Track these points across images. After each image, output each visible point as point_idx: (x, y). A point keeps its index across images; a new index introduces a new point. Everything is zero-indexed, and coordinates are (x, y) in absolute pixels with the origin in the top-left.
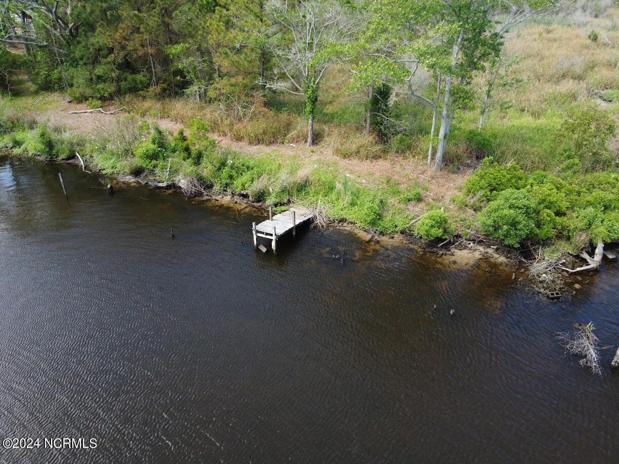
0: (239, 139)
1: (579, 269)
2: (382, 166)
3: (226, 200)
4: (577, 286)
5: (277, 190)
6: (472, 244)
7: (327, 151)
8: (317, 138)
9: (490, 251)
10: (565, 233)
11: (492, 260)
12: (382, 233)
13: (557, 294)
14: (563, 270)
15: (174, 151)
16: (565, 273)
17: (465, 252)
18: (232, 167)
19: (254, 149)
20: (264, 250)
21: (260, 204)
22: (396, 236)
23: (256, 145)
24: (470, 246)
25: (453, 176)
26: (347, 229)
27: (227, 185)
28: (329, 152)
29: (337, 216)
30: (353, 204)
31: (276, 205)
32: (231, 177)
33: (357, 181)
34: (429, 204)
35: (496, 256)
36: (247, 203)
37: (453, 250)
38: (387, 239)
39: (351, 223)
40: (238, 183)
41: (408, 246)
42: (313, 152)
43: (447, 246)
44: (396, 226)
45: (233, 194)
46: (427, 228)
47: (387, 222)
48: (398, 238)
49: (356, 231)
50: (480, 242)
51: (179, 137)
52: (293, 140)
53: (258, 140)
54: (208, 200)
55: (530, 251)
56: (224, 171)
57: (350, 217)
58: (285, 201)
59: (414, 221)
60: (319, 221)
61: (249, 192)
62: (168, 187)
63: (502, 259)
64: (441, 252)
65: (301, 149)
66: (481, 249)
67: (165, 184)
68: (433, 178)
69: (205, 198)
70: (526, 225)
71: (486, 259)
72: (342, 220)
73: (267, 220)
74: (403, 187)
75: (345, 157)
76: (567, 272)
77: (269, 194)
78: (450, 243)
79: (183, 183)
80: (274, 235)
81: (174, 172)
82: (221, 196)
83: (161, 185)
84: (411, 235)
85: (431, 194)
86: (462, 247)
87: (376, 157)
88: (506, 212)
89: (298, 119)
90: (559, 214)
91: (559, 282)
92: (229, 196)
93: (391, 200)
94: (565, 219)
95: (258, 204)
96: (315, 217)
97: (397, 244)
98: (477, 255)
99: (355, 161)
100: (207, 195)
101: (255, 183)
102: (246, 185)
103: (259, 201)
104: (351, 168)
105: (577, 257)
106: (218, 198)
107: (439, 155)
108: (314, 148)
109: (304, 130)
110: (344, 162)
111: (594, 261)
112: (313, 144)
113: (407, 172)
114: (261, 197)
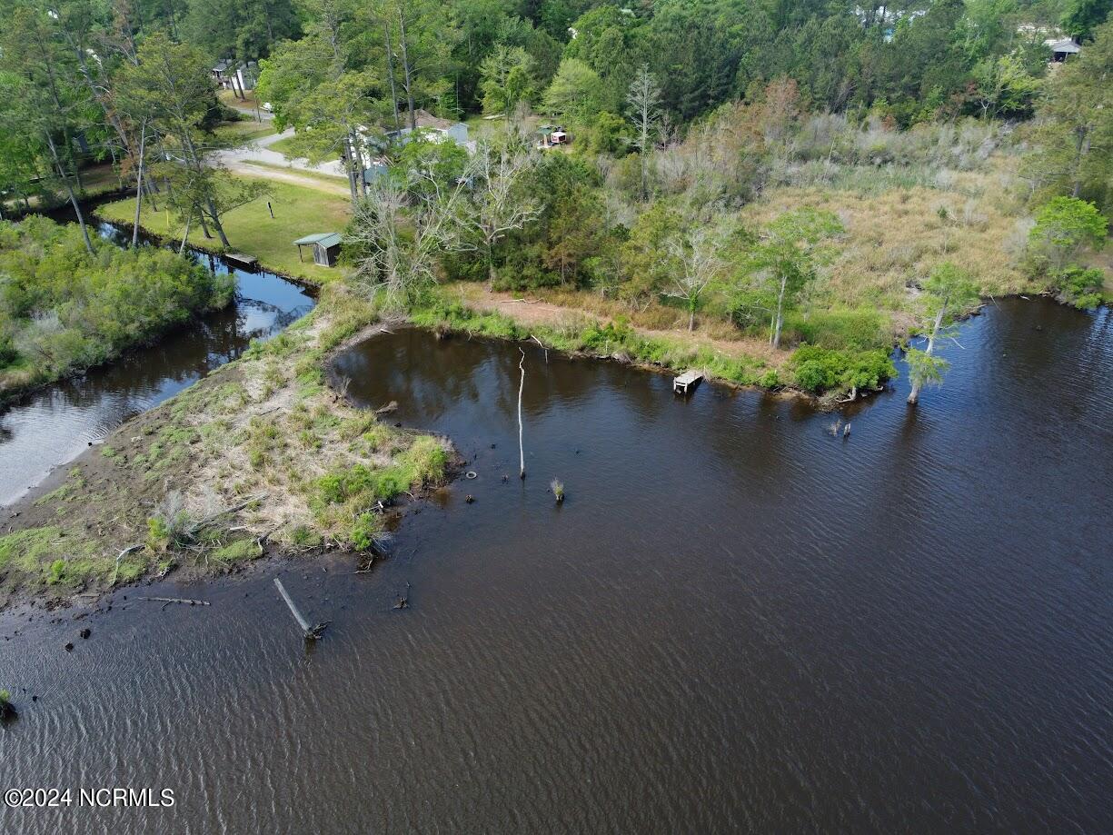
1: (845, 401)
2: (741, 345)
3: (646, 366)
5: (678, 360)
7: (703, 335)
8: (696, 325)
9: (800, 393)
10: (839, 383)
11: (802, 397)
12: (742, 384)
14: (837, 401)
15: (606, 335)
17: (787, 393)
18: (649, 346)
19: (653, 333)
20: (680, 392)
21: (668, 368)
23: (653, 330)
24: (790, 390)
25: (784, 352)
26: (722, 382)
27: (645, 358)
28: (705, 335)
29: (716, 375)
30: (725, 368)
31: (678, 369)
32: (648, 353)
33: (726, 355)
34: (769, 368)
35: (804, 395)
36: (660, 368)
37: (781, 392)
38: (745, 387)
39: (725, 379)
40: (652, 357)
42: (694, 336)
43: (778, 390)
44: (750, 380)
45: (650, 362)
46: (767, 381)
47: (745, 378)
48: (751, 386)
49: (728, 383)
50: (795, 388)
51: (609, 328)
52: (679, 327)
53: (653, 327)
54: (635, 367)
55: (820, 392)
56: (644, 349)
57: (724, 376)
58: (684, 367)
59: (760, 377)
60: (706, 378)
61: (660, 362)
62: (607, 358)
63: (806, 397)
64: (775, 393)
65: (685, 334)
66: (796, 392)
67: (604, 357)
68: (772, 353)
69: (633, 365)
70: (818, 379)
71: (798, 397)
72: (719, 378)
73: (678, 377)
74: (754, 359)
75: (716, 339)
76: (839, 403)
77: (673, 363)
78: (780, 389)
79: (616, 355)
80: (685, 384)
81: (611, 349)
83: (602, 357)
84: (758, 385)
85: (771, 363)
86: (786, 391)
87: (736, 340)
88: (807, 372)
89: (683, 312)
90: (837, 373)
91: (834, 407)
92: (647, 364)
93: (747, 366)
94: (839, 376)
95: (666, 367)
96: (703, 376)
97: (751, 391)
98: (794, 395)
99: (723, 342)
100: (634, 363)
101: (664, 357)
102: (658, 358)
104: (721, 346)
105: (845, 394)
106: (641, 365)
107: (776, 339)
108: (694, 333)
109: (686, 320)
110: (716, 343)
111: (852, 397)
112: (693, 329)
113: (757, 350)
114: (668, 365)
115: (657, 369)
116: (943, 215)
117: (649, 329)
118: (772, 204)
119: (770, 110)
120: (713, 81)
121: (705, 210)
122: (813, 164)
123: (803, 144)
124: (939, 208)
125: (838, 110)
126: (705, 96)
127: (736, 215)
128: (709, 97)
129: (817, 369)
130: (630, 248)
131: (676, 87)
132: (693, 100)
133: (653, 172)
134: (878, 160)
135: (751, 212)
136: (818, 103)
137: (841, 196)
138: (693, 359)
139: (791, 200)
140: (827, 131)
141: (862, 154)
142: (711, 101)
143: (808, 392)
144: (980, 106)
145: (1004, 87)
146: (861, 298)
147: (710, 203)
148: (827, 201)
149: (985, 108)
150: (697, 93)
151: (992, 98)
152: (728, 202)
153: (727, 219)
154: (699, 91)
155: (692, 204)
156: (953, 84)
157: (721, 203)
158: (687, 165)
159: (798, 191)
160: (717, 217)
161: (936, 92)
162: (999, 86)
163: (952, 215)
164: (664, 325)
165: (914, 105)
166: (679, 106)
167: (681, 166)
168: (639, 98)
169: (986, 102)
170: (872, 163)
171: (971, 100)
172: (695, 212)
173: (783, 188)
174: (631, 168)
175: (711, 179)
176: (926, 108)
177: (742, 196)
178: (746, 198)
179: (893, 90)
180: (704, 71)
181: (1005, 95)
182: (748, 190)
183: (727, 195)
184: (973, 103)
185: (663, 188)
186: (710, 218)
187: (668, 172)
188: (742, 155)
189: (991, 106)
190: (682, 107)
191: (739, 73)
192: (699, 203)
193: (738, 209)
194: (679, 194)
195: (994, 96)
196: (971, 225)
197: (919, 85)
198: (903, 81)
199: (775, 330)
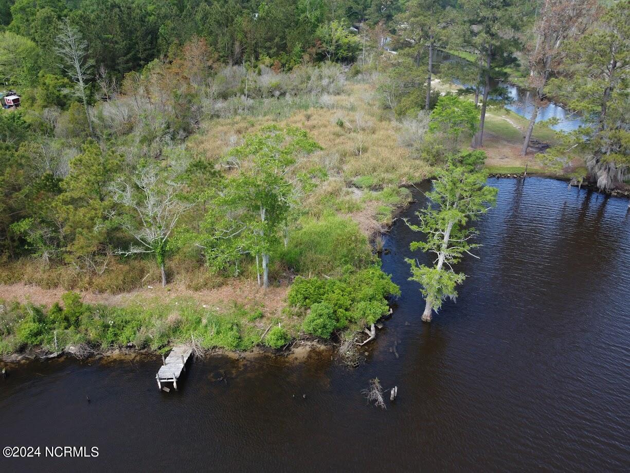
0: (102, 291)
1: (365, 342)
2: (226, 290)
3: (116, 353)
4: (366, 354)
5: (157, 335)
6: (303, 342)
7: (181, 285)
8: (169, 277)
9: (315, 343)
10: (353, 320)
11: (317, 350)
12: (245, 350)
13: (357, 363)
14: (358, 345)
15: (54, 322)
16: (358, 347)
17: (300, 348)
18: (114, 326)
19: (119, 298)
20: (168, 390)
21: (146, 350)
22: (254, 349)
23: (118, 294)
24: (302, 343)
25: (278, 290)
26: (219, 353)
27: (112, 342)
28: (182, 287)
29: (210, 346)
30: (218, 333)
31: (160, 348)
32: (116, 335)
33: (213, 310)
34: (268, 319)
35: (319, 346)
36: (135, 352)
37: (293, 350)
38: (249, 353)
39: (221, 348)
40: (122, 339)
41: (265, 355)
42: (169, 290)
43: (288, 348)
44: (253, 342)
45: (120, 347)
46: (275, 341)
47: (246, 342)
48: (256, 350)
49: (227, 353)
50: (307, 339)
51: (56, 310)
52: (150, 283)
53: (120, 290)
54: (101, 359)
55: (337, 336)
56: (109, 332)
57: (219, 344)
58: (166, 342)
59: (263, 335)
60: (197, 354)
61: (134, 343)
62: (59, 356)
63: (322, 347)
64: (286, 354)
65: (159, 290)
66: (309, 343)
67: (55, 355)
68: (265, 295)
69: (98, 357)
70: (331, 325)
71: (313, 350)
72: (214, 347)
73: (162, 366)
74: (248, 307)
75: (196, 290)
76: (360, 345)
77: (151, 340)
78: (290, 345)
79: (72, 349)
80: (174, 378)
81: (63, 341)
82: (110, 352)
83: (52, 356)
84: (264, 346)
85: (268, 309)
86: (297, 346)
87: (220, 285)
88: (318, 321)
89: (149, 264)
90: (347, 310)
91: (357, 354)
92: (117, 350)
93: (244, 321)
94: (350, 313)
95: (144, 351)
96: (194, 352)
97: (257, 356)
98: (308, 349)
99: (206, 292)
100: (98, 354)
101: (138, 334)
102: (131, 339)
103: (144, 348)
104: (204, 299)
105: (363, 333)
106: (109, 354)
107: (265, 278)
108: (169, 287)
109: (157, 272)
110: (197, 295)
111: (372, 334)
112: (168, 282)
113: (246, 293)
114: (146, 344)
115: (132, 355)
116: (341, 125)
117: (114, 293)
118: (211, 133)
119: (190, 64)
120: (140, 47)
121: (154, 145)
122: (233, 100)
123: (221, 88)
124: (337, 121)
125: (238, 62)
126: (136, 59)
127: (183, 146)
128: (140, 59)
129: (328, 314)
130: (66, 203)
131: (110, 52)
132: (127, 62)
133: (101, 118)
134: (277, 93)
135: (195, 142)
136: (222, 59)
137: (262, 121)
138: (176, 329)
139: (225, 128)
140: (234, 77)
141: (265, 90)
142: (142, 62)
143: (322, 340)
144: (326, 55)
145: (336, 42)
146: (320, 207)
147: (158, 139)
148: (253, 125)
149: (329, 56)
150: (129, 56)
151: (332, 49)
152: (173, 136)
153: (176, 150)
154: (131, 54)
155: (142, 142)
156: (307, 42)
157: (168, 137)
158: (131, 110)
159: (229, 121)
160: (166, 150)
161: (298, 48)
162: (334, 41)
163: (348, 124)
164: (132, 283)
165: (286, 57)
166: (117, 67)
167: (125, 111)
168: (67, 49)
169: (328, 52)
170: (273, 96)
171: (320, 52)
172: (145, 149)
173: (215, 119)
174: (76, 116)
175: (153, 118)
176: (294, 58)
177: (184, 130)
178: (189, 132)
179: (270, 48)
180: (131, 40)
181: (338, 47)
182: (188, 124)
183: (171, 130)
184: (321, 53)
185: (112, 131)
186: (161, 152)
187: (113, 116)
188: (176, 96)
189: (332, 54)
190: (119, 67)
191: (160, 41)
192: (148, 139)
193: (183, 140)
194: (128, 134)
195: (333, 47)
196: (364, 130)
197: (286, 44)
198: (275, 41)
199: (262, 267)
